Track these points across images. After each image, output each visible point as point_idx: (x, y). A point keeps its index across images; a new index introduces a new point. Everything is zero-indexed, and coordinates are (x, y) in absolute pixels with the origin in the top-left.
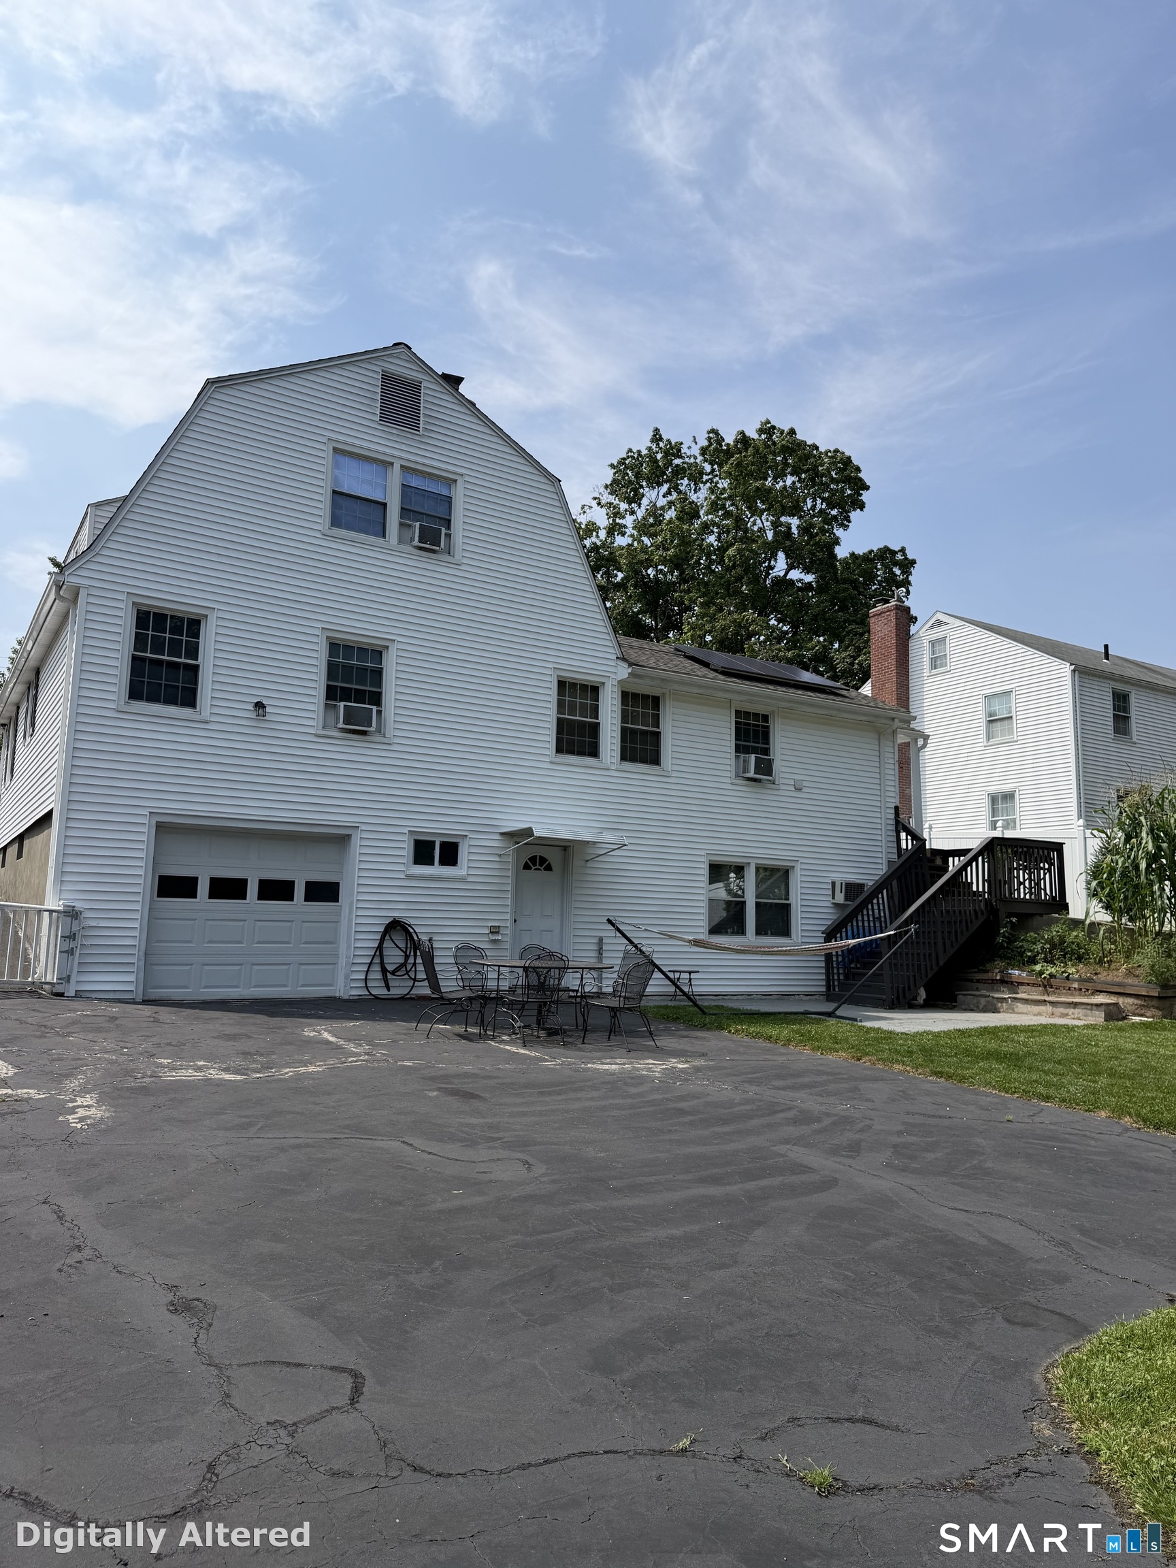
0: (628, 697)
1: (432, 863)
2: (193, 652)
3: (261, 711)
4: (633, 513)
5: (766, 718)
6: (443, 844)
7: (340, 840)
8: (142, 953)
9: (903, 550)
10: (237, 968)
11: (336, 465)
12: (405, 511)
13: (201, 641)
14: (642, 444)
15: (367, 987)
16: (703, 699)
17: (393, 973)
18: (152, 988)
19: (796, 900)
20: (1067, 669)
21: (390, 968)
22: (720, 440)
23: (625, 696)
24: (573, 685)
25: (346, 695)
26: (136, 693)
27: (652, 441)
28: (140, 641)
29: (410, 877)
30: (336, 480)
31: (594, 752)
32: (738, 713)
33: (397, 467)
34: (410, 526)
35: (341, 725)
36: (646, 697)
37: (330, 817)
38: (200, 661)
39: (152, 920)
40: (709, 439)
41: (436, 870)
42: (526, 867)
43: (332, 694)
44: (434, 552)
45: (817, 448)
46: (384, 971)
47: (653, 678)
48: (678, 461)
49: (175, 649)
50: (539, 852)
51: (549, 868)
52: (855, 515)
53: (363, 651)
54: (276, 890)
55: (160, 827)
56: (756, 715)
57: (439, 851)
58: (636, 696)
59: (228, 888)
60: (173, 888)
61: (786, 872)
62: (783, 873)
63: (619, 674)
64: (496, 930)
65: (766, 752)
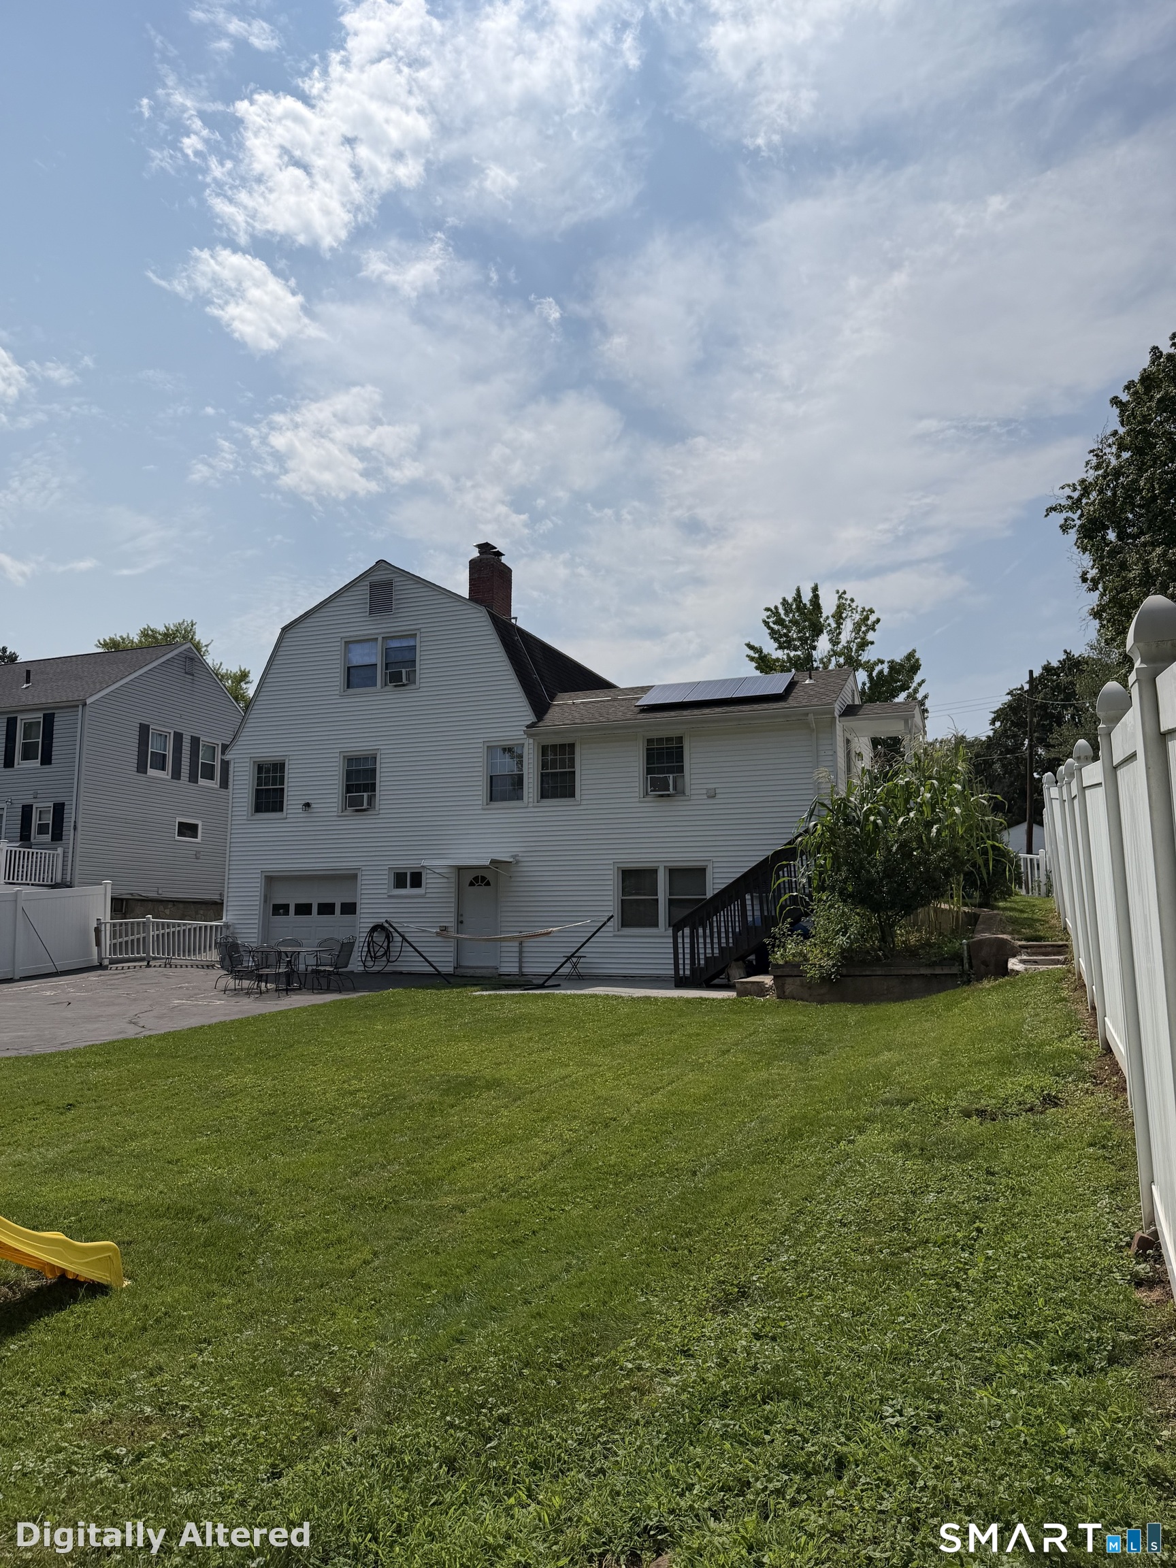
0: (547, 750)
1: (405, 887)
2: (282, 780)
3: (307, 808)
6: (412, 874)
7: (351, 878)
11: (346, 652)
12: (385, 666)
13: (285, 774)
15: (365, 966)
16: (610, 737)
24: (502, 750)
25: (357, 789)
26: (258, 809)
28: (259, 781)
29: (390, 897)
30: (346, 660)
31: (518, 795)
33: (379, 639)
35: (348, 808)
36: (563, 746)
37: (344, 864)
38: (285, 785)
41: (409, 891)
42: (471, 884)
44: (406, 685)
49: (275, 781)
50: (480, 873)
51: (488, 884)
53: (365, 760)
55: (266, 878)
56: (669, 739)
57: (410, 879)
58: (554, 746)
59: (303, 909)
60: (280, 909)
61: (702, 871)
62: (701, 872)
63: (530, 736)
64: (444, 929)
65: (681, 769)
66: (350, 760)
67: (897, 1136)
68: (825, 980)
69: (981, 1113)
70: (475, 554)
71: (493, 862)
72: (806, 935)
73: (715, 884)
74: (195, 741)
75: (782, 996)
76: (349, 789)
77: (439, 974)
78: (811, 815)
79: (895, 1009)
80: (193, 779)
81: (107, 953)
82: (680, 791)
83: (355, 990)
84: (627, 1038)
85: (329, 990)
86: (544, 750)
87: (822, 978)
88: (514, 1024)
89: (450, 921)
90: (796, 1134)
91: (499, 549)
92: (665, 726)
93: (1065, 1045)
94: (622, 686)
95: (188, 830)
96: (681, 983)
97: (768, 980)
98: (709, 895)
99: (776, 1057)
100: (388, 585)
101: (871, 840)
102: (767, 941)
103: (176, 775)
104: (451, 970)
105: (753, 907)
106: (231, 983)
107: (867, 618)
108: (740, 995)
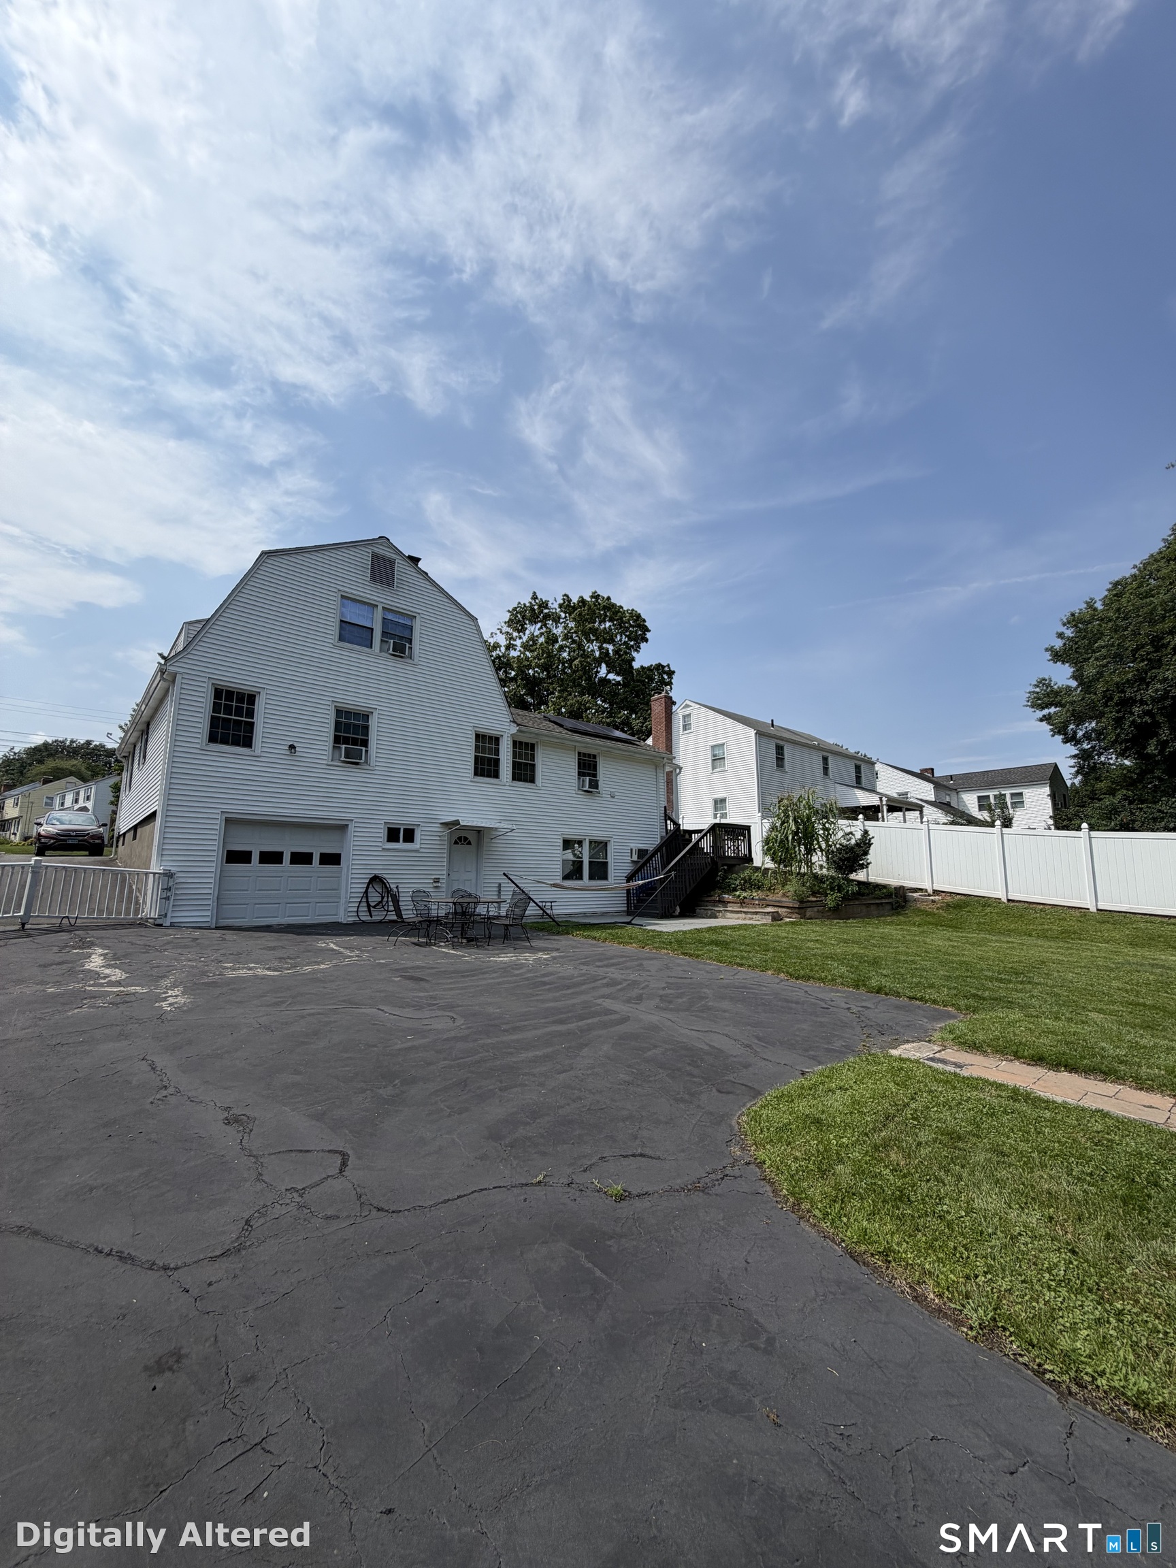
0: (516, 744)
1: (398, 841)
2: (251, 713)
3: (293, 750)
4: (520, 638)
5: (595, 757)
6: (405, 830)
7: (341, 828)
8: (215, 898)
9: (668, 665)
10: (277, 905)
11: (343, 605)
12: (384, 633)
13: (256, 707)
14: (526, 600)
15: (358, 916)
16: (559, 746)
17: (374, 907)
18: (223, 919)
19: (610, 860)
20: (753, 732)
21: (372, 904)
22: (570, 601)
23: (515, 743)
24: (484, 736)
25: (346, 741)
26: (213, 738)
27: (532, 599)
28: (216, 707)
29: (384, 850)
30: (342, 614)
31: (496, 775)
32: (579, 754)
33: (380, 608)
34: (387, 642)
35: (343, 759)
36: (527, 744)
37: (335, 814)
38: (255, 720)
39: (222, 876)
40: (564, 599)
41: (401, 845)
42: (456, 843)
43: (337, 740)
44: (402, 657)
45: (622, 608)
46: (369, 906)
47: (531, 733)
48: (546, 611)
49: (239, 712)
50: (463, 834)
51: (469, 843)
52: (643, 645)
53: (357, 715)
54: (301, 858)
55: (227, 820)
56: (589, 755)
57: (403, 834)
58: (522, 743)
59: (272, 858)
60: (237, 857)
61: (606, 844)
63: (510, 730)
64: (438, 881)
65: (596, 776)
66: (338, 712)
82: (596, 791)
89: (442, 874)
92: (590, 746)
100: (388, 560)
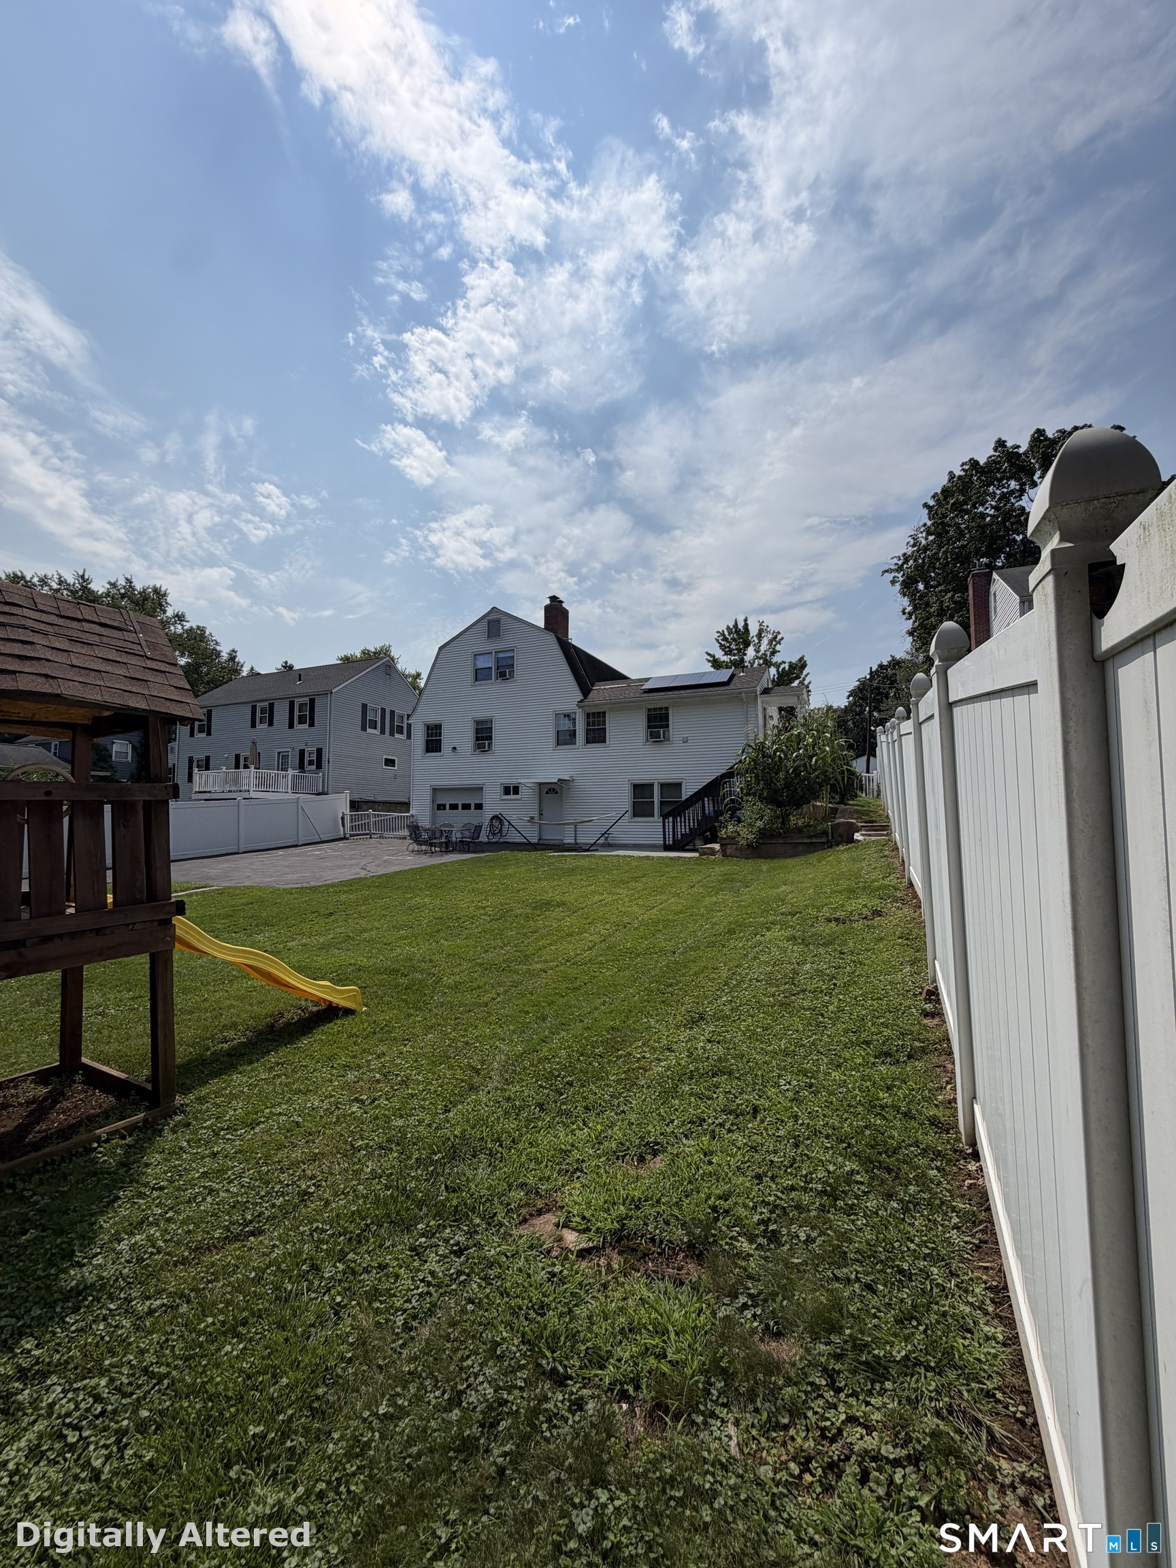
0: (590, 715)
1: (510, 794)
2: (440, 734)
3: (456, 750)
6: (514, 787)
7: (481, 789)
11: (475, 660)
12: (497, 668)
13: (442, 730)
15: (488, 838)
16: (627, 708)
21: (495, 832)
24: (562, 715)
25: (481, 739)
26: (428, 750)
28: (428, 735)
29: (502, 800)
30: (475, 665)
31: (573, 742)
33: (493, 653)
34: (500, 672)
35: (479, 750)
36: (599, 713)
37: (475, 782)
38: (442, 737)
41: (512, 797)
42: (542, 794)
44: (507, 679)
47: (600, 704)
49: (436, 735)
50: (552, 786)
51: (553, 792)
53: (485, 722)
55: (434, 789)
56: (661, 709)
57: (512, 790)
58: (594, 713)
59: (454, 807)
60: (441, 807)
61: (680, 785)
62: (678, 786)
63: (580, 707)
64: (533, 818)
65: (667, 726)
66: (478, 723)
67: (788, 933)
68: (749, 846)
69: (837, 920)
70: (548, 602)
71: (559, 780)
72: (739, 821)
73: (687, 792)
74: (392, 713)
75: (725, 855)
76: (477, 739)
77: (530, 843)
78: (743, 752)
79: (790, 862)
80: (392, 734)
81: (348, 831)
82: (667, 739)
83: (483, 852)
84: (636, 879)
85: (469, 852)
86: (588, 715)
87: (748, 845)
88: (572, 871)
89: (535, 814)
90: (731, 932)
91: (561, 599)
92: (659, 701)
93: (886, 882)
94: (633, 677)
95: (390, 762)
96: (667, 848)
97: (717, 846)
98: (684, 798)
99: (721, 890)
100: (498, 621)
101: (777, 766)
102: (716, 824)
103: (383, 732)
104: (536, 841)
105: (709, 806)
106: (416, 847)
107: (776, 637)
108: (701, 855)
